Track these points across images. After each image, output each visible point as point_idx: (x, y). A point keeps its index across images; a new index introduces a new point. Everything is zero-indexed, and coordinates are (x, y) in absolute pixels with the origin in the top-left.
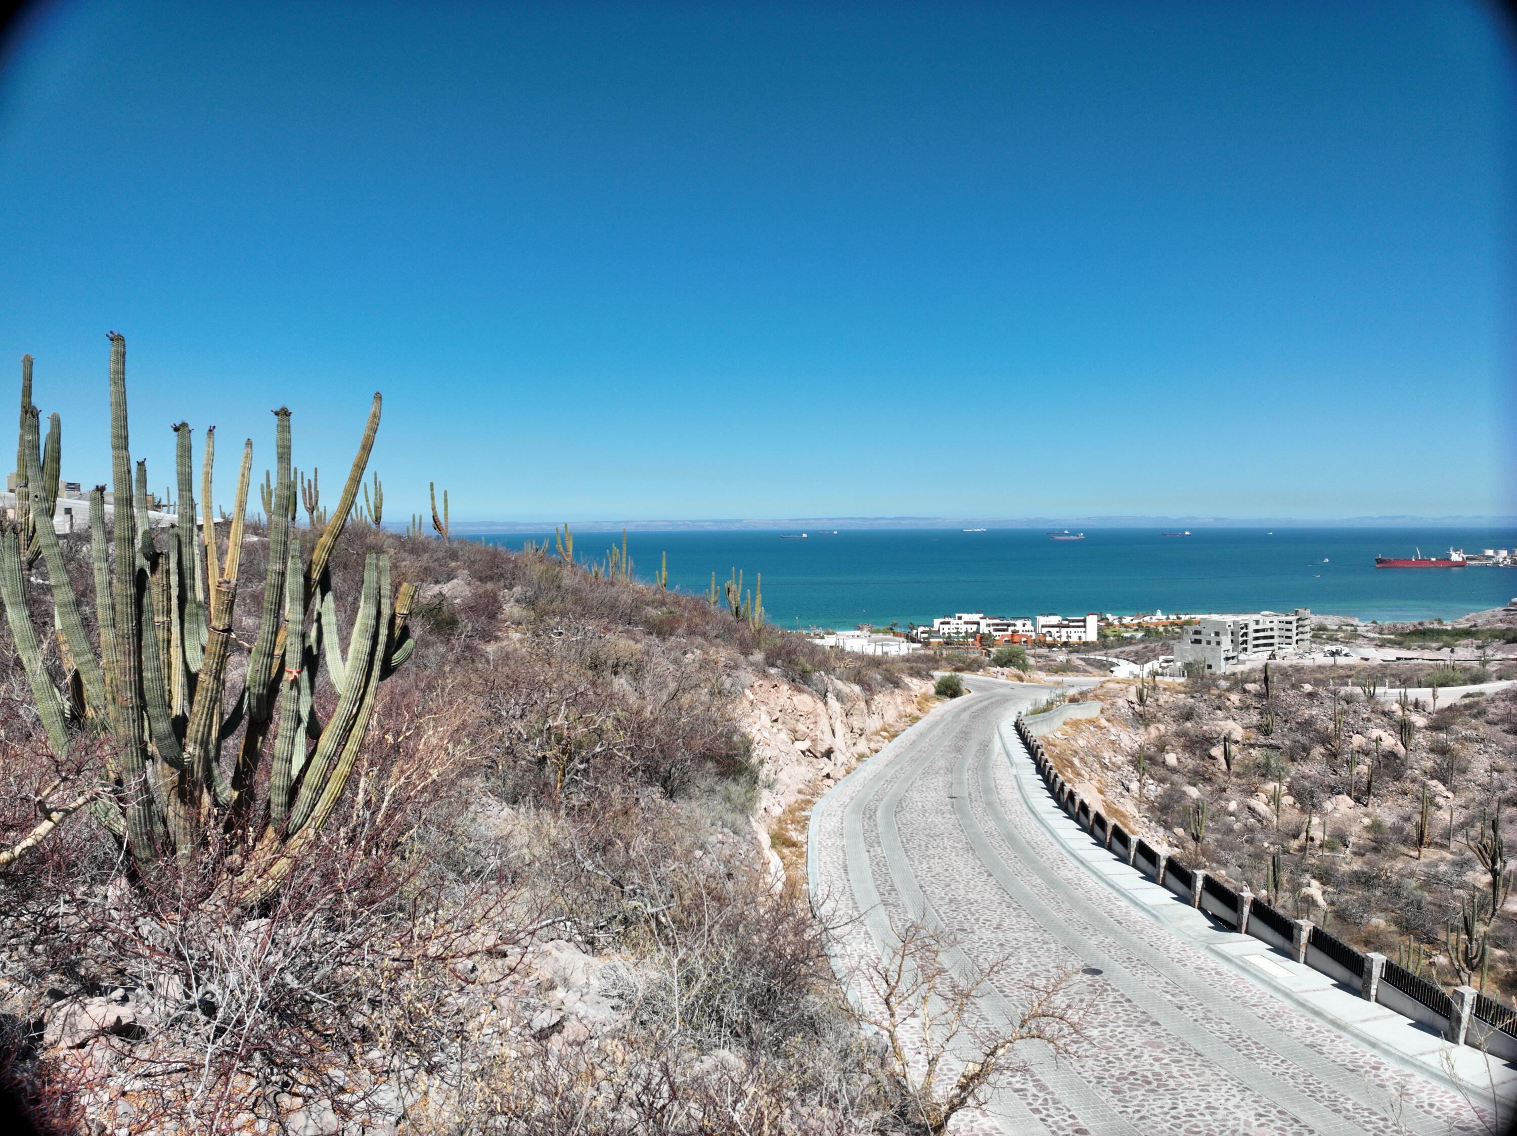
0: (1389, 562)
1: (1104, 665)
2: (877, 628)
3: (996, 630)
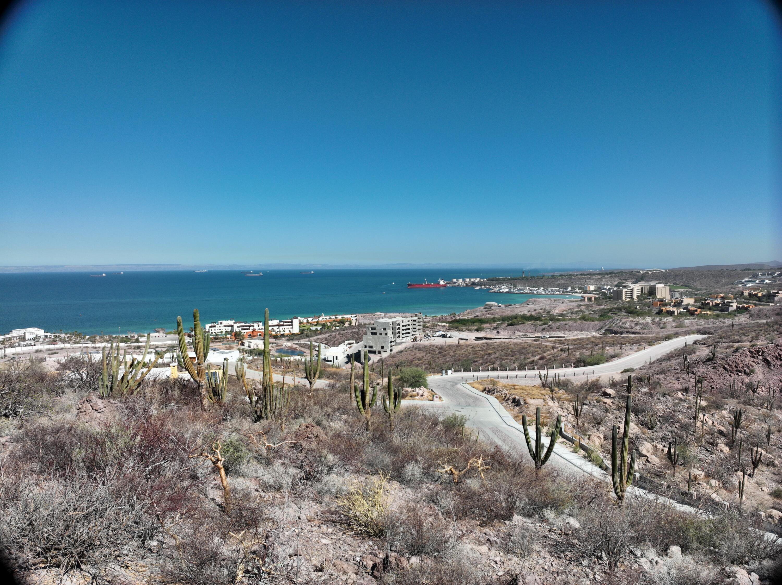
0: (414, 285)
3: (243, 329)
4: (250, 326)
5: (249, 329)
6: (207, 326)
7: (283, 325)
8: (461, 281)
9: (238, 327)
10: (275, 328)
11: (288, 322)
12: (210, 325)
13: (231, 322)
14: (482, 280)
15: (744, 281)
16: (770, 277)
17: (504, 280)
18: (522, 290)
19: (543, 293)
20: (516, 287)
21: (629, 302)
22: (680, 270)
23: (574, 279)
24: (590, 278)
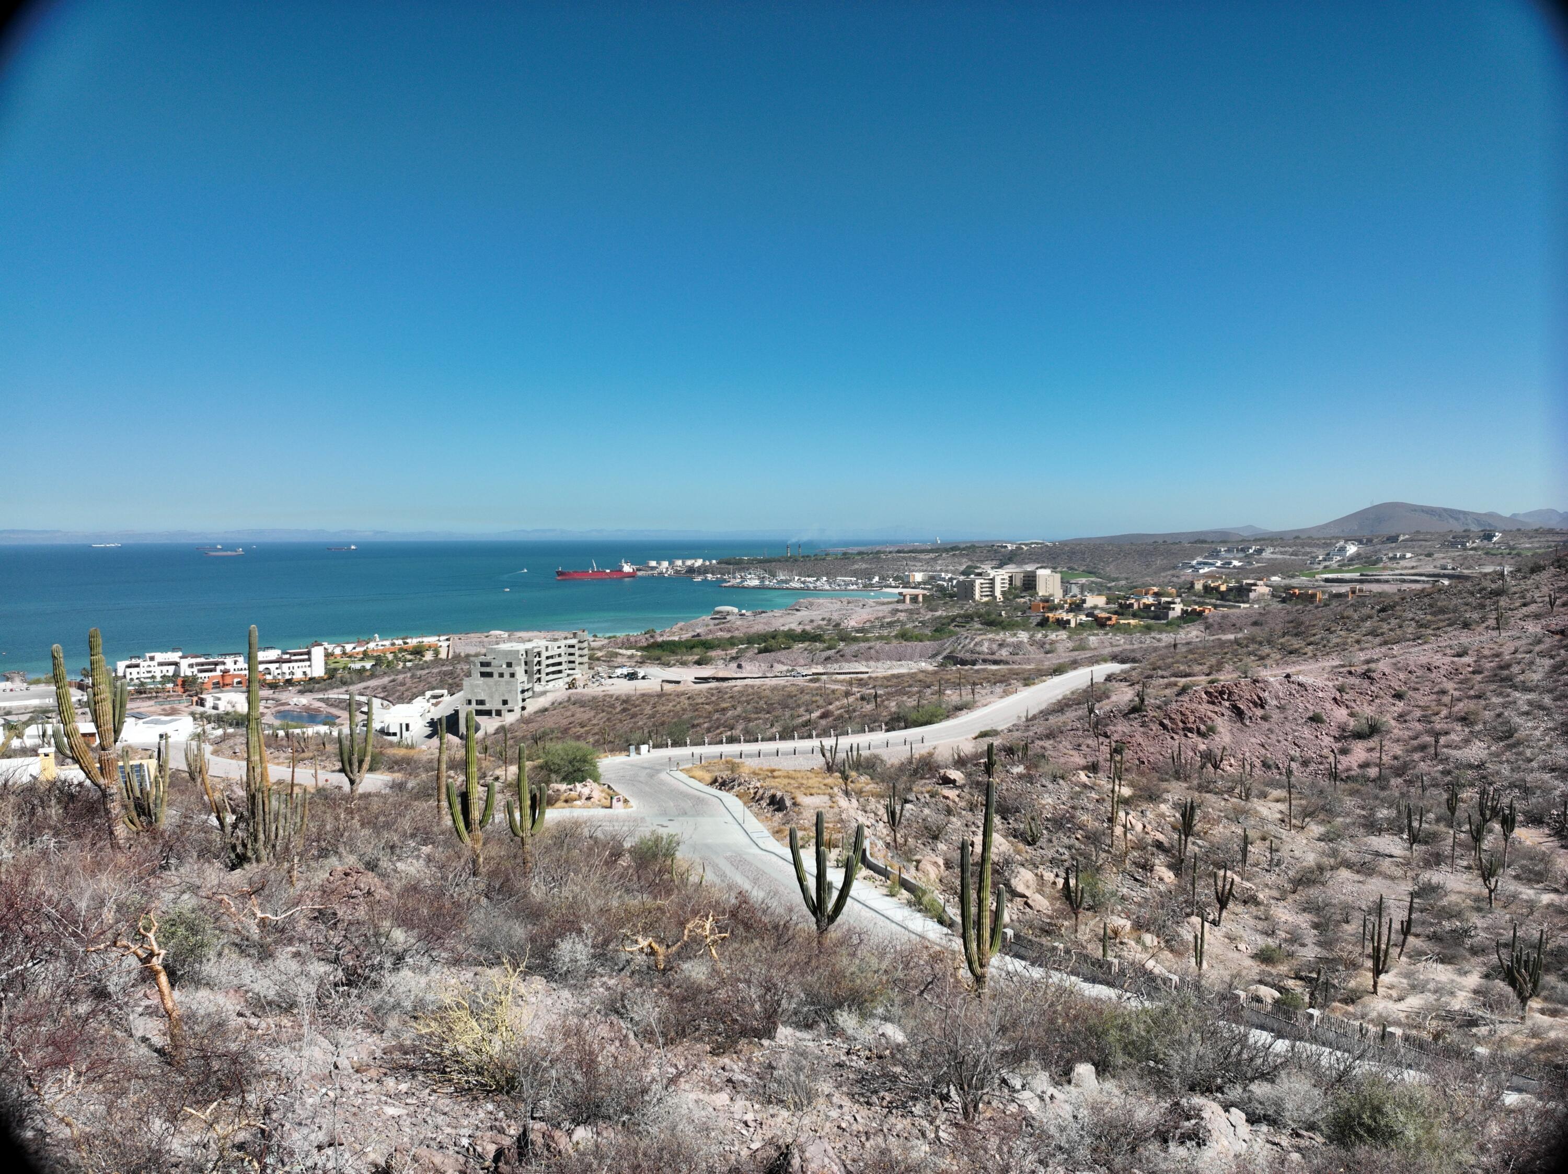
0: (569, 574)
3: (200, 671)
4: (216, 664)
5: (214, 670)
6: (121, 666)
7: (289, 661)
8: (665, 564)
9: (191, 666)
10: (272, 667)
11: (301, 654)
12: (128, 663)
13: (174, 656)
14: (707, 563)
15: (1194, 562)
16: (1241, 555)
17: (750, 562)
18: (786, 582)
19: (827, 587)
20: (774, 576)
21: (986, 603)
22: (1079, 542)
23: (885, 560)
24: (915, 558)
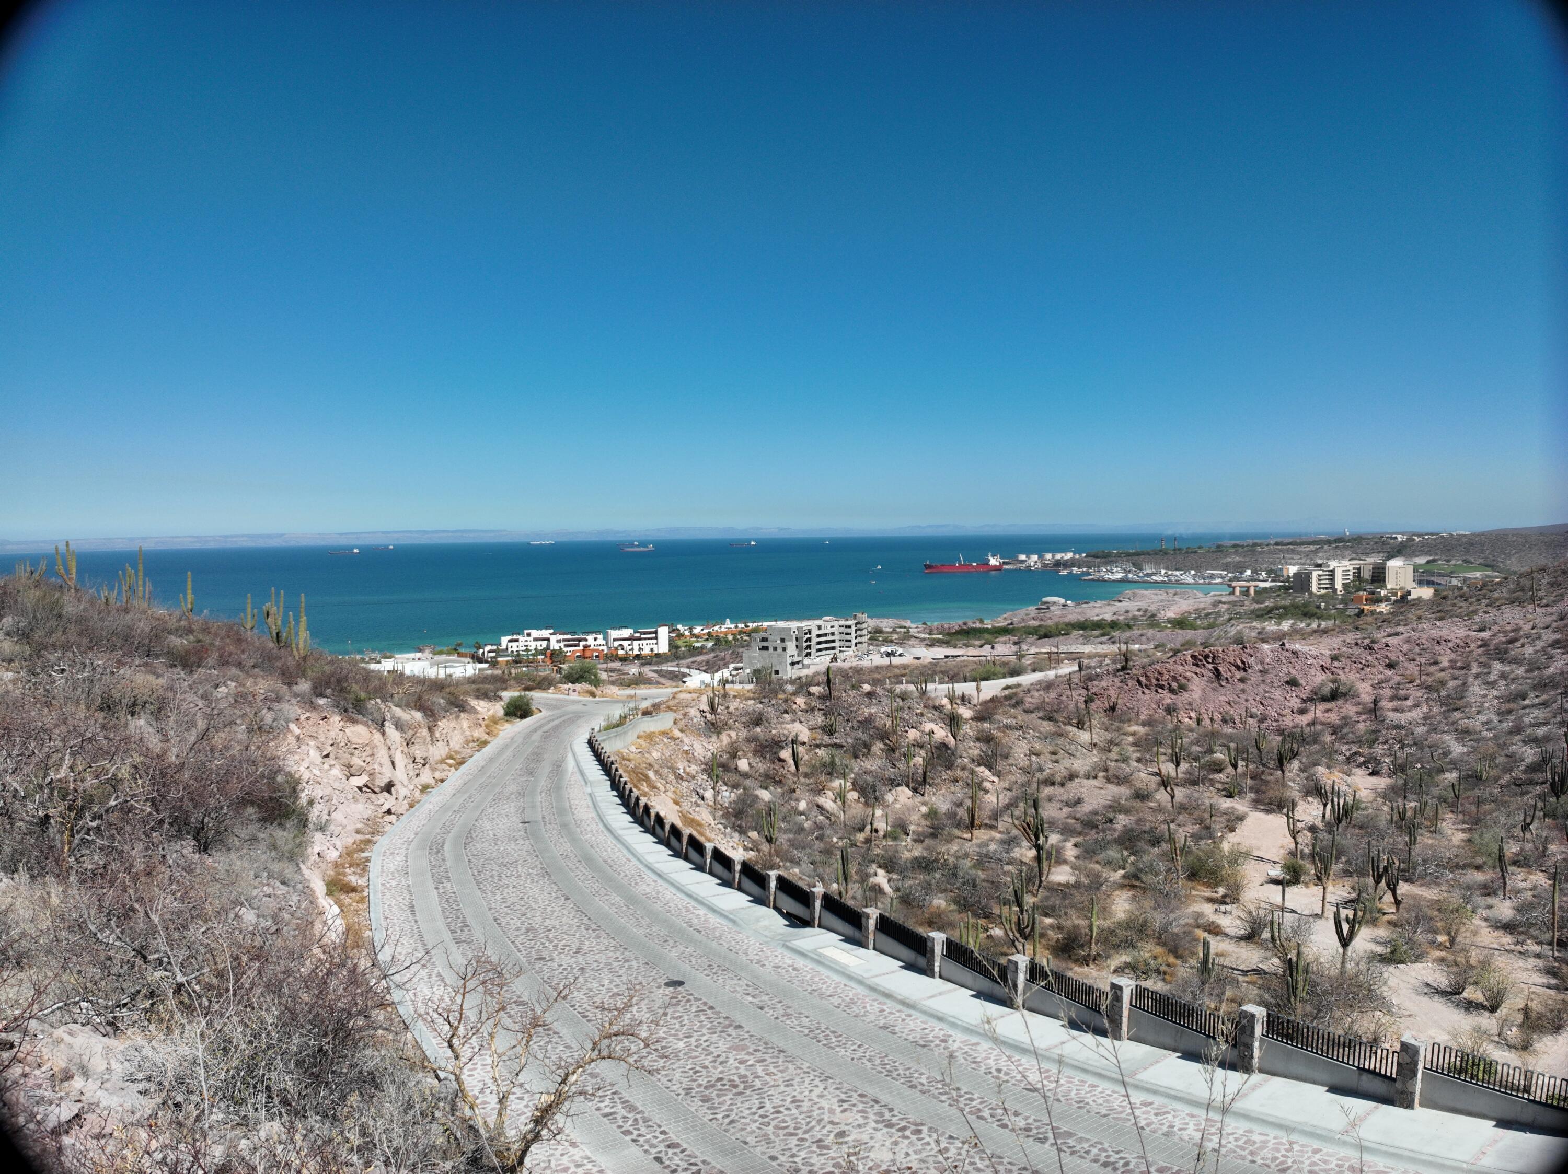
0: (936, 567)
1: (676, 676)
2: (438, 649)
3: (566, 646)
4: (580, 640)
5: (578, 645)
6: (504, 640)
7: (639, 639)
8: (1035, 557)
9: (559, 641)
10: (625, 643)
11: (650, 633)
13: (545, 633)
14: (1077, 557)
17: (1119, 555)
18: (1152, 575)
19: (1192, 580)
23: (1263, 553)
24: (1297, 551)
